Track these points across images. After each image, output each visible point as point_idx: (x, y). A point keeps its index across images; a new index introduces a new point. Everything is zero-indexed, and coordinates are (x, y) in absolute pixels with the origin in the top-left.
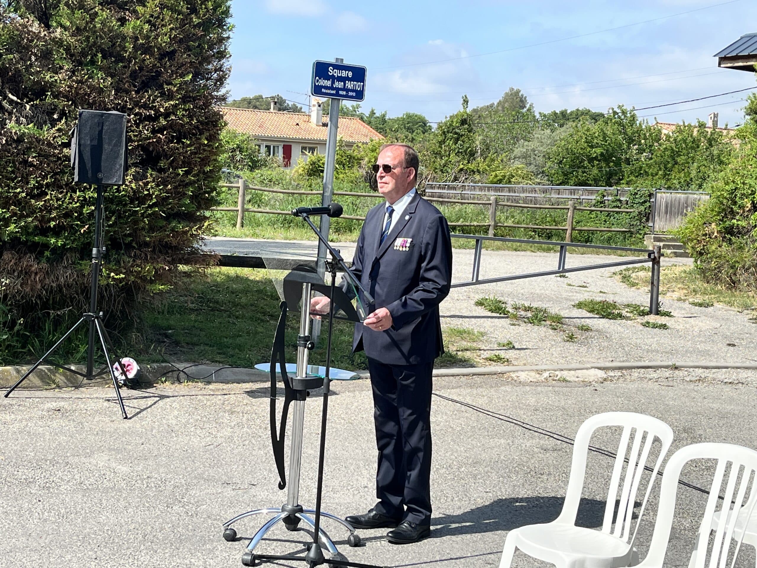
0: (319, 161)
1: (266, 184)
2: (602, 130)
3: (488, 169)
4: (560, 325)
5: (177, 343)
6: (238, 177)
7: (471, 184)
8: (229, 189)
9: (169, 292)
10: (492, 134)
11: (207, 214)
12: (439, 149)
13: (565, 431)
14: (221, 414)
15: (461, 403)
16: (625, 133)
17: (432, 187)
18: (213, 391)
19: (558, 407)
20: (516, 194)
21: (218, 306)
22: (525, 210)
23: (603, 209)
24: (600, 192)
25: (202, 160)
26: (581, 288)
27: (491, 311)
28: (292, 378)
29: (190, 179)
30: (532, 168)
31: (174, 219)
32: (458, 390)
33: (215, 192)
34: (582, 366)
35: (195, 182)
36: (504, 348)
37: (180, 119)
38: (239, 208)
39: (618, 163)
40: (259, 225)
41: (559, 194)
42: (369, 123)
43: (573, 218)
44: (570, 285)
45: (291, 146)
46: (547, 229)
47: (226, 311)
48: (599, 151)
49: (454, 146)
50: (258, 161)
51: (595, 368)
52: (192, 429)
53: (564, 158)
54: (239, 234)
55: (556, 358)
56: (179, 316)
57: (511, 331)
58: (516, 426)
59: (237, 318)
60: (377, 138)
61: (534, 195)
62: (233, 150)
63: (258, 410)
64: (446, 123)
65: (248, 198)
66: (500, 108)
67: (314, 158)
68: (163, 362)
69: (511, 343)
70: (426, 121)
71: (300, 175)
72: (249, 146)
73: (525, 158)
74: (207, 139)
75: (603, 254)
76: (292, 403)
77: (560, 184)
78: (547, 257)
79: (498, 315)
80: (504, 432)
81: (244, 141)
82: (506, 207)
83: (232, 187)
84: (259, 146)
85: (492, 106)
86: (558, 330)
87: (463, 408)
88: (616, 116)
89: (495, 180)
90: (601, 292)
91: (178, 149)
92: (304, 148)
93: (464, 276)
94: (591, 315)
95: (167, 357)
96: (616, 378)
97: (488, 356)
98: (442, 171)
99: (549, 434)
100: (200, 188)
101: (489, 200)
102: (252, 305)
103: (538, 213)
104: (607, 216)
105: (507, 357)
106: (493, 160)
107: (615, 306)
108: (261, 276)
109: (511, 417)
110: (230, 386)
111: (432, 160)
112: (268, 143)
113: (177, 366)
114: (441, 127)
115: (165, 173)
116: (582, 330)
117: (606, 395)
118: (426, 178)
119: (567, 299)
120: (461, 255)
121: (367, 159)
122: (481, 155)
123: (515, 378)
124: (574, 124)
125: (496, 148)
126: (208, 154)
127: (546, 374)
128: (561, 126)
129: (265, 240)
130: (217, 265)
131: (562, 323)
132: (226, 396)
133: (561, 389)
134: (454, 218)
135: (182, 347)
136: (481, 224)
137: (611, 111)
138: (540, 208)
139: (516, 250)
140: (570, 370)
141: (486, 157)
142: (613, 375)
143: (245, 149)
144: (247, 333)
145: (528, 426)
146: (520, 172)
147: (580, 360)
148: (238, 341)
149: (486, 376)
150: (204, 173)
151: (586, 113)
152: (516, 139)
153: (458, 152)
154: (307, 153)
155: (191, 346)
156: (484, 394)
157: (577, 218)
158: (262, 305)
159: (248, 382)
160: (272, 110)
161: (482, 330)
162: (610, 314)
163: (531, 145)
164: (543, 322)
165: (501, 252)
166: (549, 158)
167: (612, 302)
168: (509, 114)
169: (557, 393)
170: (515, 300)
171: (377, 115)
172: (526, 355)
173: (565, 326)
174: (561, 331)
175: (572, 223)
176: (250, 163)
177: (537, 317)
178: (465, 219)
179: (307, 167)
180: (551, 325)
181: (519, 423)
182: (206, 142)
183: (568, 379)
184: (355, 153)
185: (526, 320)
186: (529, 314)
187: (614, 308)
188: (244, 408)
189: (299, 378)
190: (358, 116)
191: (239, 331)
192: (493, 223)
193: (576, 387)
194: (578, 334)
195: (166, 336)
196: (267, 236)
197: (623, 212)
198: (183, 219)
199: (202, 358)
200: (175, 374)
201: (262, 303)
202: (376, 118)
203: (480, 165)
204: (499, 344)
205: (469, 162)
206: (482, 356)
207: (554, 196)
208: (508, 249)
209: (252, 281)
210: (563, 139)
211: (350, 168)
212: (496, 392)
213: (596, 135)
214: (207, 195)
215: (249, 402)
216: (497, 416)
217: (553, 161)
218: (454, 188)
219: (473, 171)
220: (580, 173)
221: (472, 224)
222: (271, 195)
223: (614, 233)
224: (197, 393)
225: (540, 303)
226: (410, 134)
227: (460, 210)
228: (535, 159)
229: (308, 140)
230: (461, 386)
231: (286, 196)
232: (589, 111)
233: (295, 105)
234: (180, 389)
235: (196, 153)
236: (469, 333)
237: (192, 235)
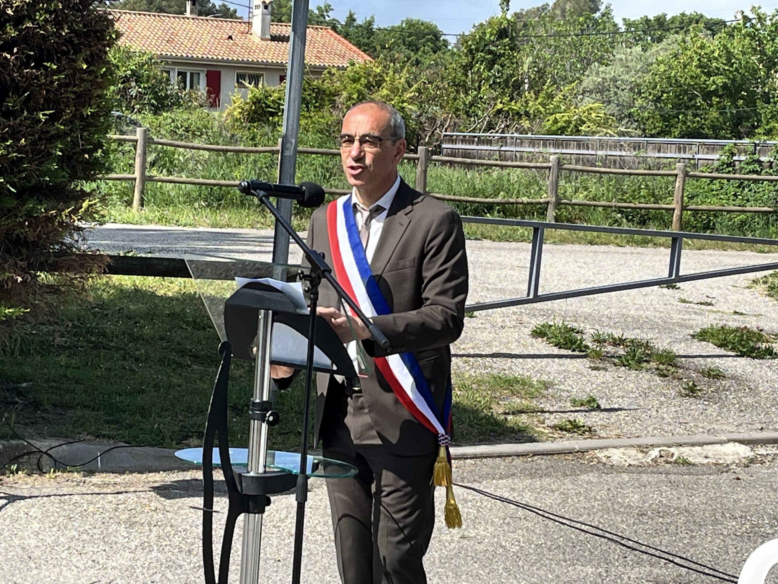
0: (266, 97)
1: (181, 135)
2: (725, 46)
3: (542, 110)
4: (673, 370)
5: (37, 405)
6: (135, 123)
7: (516, 135)
8: (120, 144)
9: (23, 319)
10: (547, 54)
11: (88, 187)
12: (463, 78)
13: (692, 550)
14: (114, 527)
15: (517, 504)
16: (763, 53)
17: (451, 140)
18: (99, 486)
19: (678, 508)
20: (590, 152)
21: (105, 341)
22: (605, 177)
23: (731, 175)
24: (727, 148)
25: (79, 96)
26: (703, 307)
27: (558, 345)
28: (240, 475)
29: (58, 128)
30: (613, 108)
31: (32, 196)
32: (510, 480)
33: (100, 151)
34: (712, 438)
35: (66, 134)
36: (582, 408)
37: (40, 28)
38: (137, 175)
39: (751, 101)
40: (168, 202)
41: (659, 151)
42: (346, 36)
43: (683, 189)
44: (684, 301)
45: (220, 72)
46: (641, 209)
47: (118, 349)
48: (720, 80)
49: (485, 75)
50: (167, 97)
51: (735, 441)
52: (64, 555)
53: (663, 92)
54: (136, 219)
55: (669, 424)
56: (39, 358)
57: (593, 379)
58: (610, 543)
59: (137, 360)
60: (360, 60)
61: (618, 153)
62: (126, 80)
63: (176, 520)
64: (473, 36)
65: (150, 158)
66: (558, 12)
67: (258, 93)
68: (12, 438)
69: (594, 400)
70: (438, 32)
71: (237, 120)
72: (152, 74)
73: (601, 92)
74: (86, 61)
75: (732, 248)
76: (241, 517)
77: (658, 135)
78: (642, 254)
79: (570, 352)
80: (592, 553)
81: (143, 65)
82: (574, 174)
83: (125, 140)
84: (168, 72)
85: (544, 8)
86: (670, 378)
87: (521, 512)
88: (748, 25)
89: (554, 128)
90: (736, 313)
91: (37, 77)
92: (240, 77)
93: (510, 287)
94: (722, 351)
95: (19, 430)
96: (769, 458)
97: (556, 422)
98: (467, 113)
99: (666, 556)
100: (75, 143)
101: (547, 160)
102: (161, 339)
103: (626, 183)
104: (739, 187)
105: (589, 424)
106: (551, 96)
107: (762, 336)
108: (177, 288)
109: (601, 526)
110: (127, 477)
111: (452, 96)
112: (183, 69)
113: (38, 444)
114: (467, 42)
115: (15, 119)
116: (709, 376)
117: (754, 487)
118: (442, 125)
119: (681, 326)
120: (503, 253)
121: (345, 94)
122: (531, 88)
123: (604, 460)
124: (680, 37)
125: (553, 77)
126: (88, 85)
127: (654, 453)
128: (660, 40)
129: (181, 228)
130: (105, 273)
131: (675, 366)
132: (120, 496)
133: (680, 478)
134: (490, 191)
135: (45, 411)
136: (534, 201)
137: (740, 16)
138: (630, 174)
139: (591, 243)
140: (693, 445)
141: (539, 91)
142: (765, 453)
143: (145, 79)
144: (155, 386)
145: (630, 544)
146: (593, 115)
147: (709, 427)
148: (140, 400)
149: (555, 457)
150: (82, 118)
151: (697, 19)
152: (587, 63)
153: (494, 82)
154: (247, 85)
155: (59, 410)
156: (553, 487)
157: (690, 190)
158: (178, 339)
159: (157, 471)
160: (188, 14)
161: (545, 378)
162: (753, 349)
163: (611, 72)
164: (644, 364)
165: (568, 247)
166: (640, 93)
167: (755, 330)
168: (575, 21)
169: (674, 485)
170: (597, 327)
171: (360, 21)
172: (619, 420)
173: (681, 371)
174: (674, 378)
175: (682, 197)
176: (153, 101)
177: (634, 356)
178: (508, 192)
179: (247, 107)
180: (657, 369)
181: (615, 538)
182: (85, 67)
183: (691, 460)
184: (326, 85)
185: (616, 360)
186: (621, 351)
187: (759, 340)
188: (152, 517)
189: (252, 474)
190: (328, 24)
191: (141, 384)
192: (554, 199)
193: (704, 474)
194: (703, 384)
195: (19, 393)
196: (183, 221)
197: (764, 180)
198: (47, 197)
199: (80, 430)
200: (34, 459)
201: (178, 336)
202: (357, 27)
203: (531, 104)
204: (574, 402)
205: (511, 100)
206: (548, 422)
207: (652, 154)
208: (579, 241)
209: (162, 298)
210: (662, 62)
211: (319, 108)
212: (572, 483)
213: (716, 54)
214: (86, 156)
215: (160, 506)
216: (579, 525)
217: (646, 98)
218: (489, 142)
219: (518, 113)
220: (690, 117)
221: (520, 200)
222: (189, 153)
223: (749, 214)
224: (70, 490)
225: (638, 331)
226: (412, 54)
227: (500, 178)
228: (616, 94)
229: (248, 62)
230: (514, 475)
231: (214, 156)
232: (702, 16)
233: (224, 6)
234: (43, 483)
235: (67, 85)
236: (524, 384)
237: (61, 224)
